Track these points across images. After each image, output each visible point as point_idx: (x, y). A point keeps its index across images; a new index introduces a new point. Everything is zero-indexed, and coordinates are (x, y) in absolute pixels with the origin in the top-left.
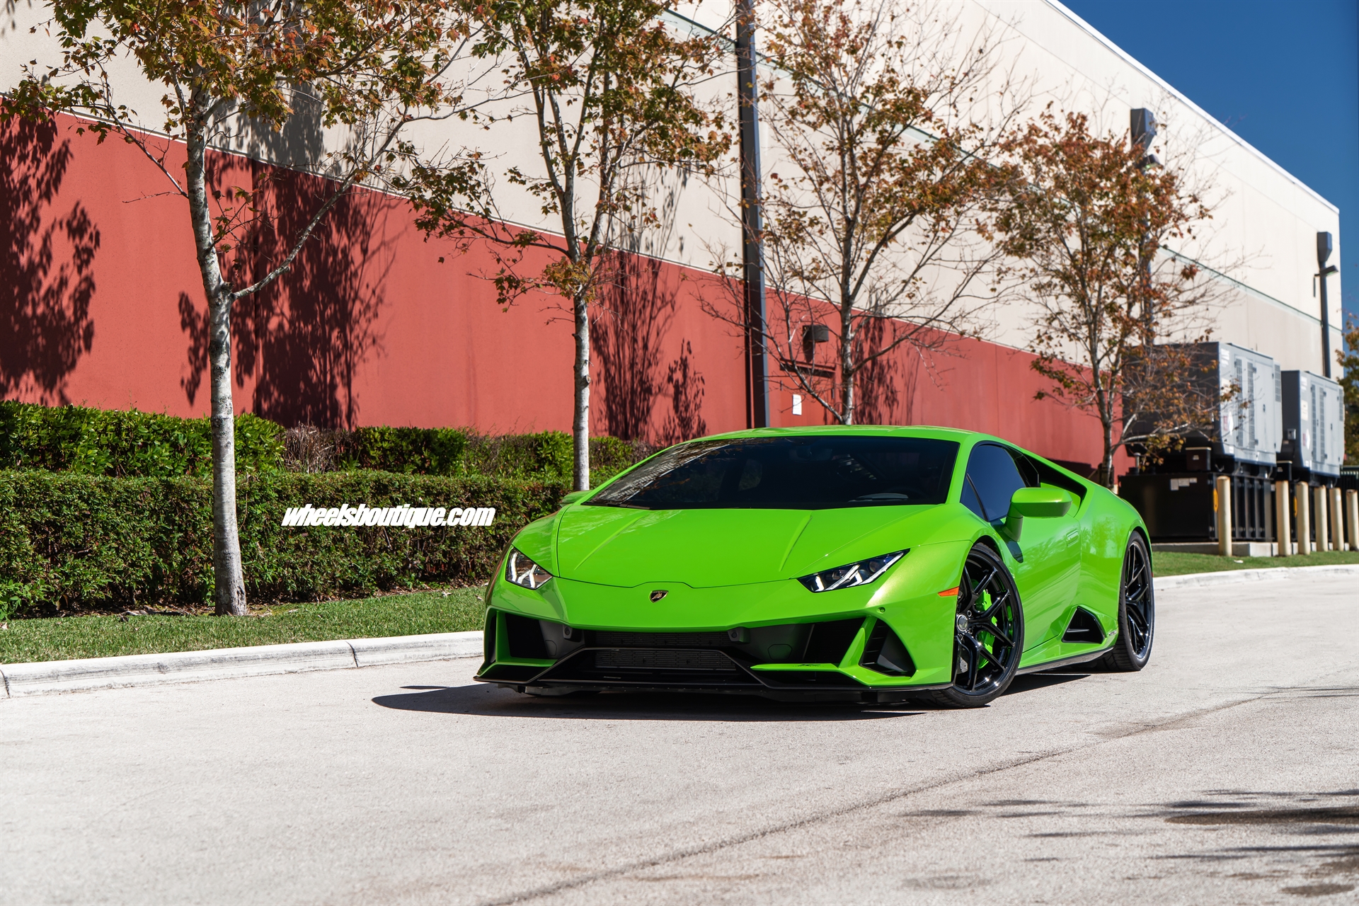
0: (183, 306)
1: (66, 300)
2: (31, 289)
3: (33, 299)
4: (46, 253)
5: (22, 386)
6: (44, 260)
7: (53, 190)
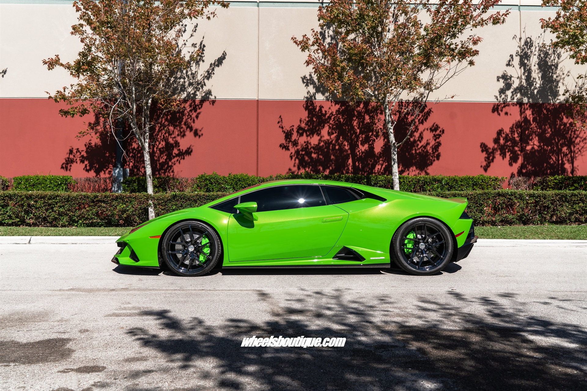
0: (482, 146)
1: (429, 148)
2: (415, 146)
3: (415, 149)
4: (421, 137)
5: (411, 170)
6: (420, 139)
7: (424, 121)
